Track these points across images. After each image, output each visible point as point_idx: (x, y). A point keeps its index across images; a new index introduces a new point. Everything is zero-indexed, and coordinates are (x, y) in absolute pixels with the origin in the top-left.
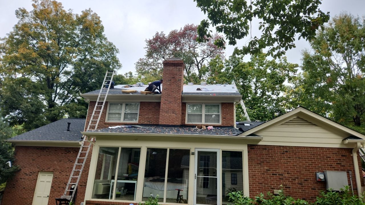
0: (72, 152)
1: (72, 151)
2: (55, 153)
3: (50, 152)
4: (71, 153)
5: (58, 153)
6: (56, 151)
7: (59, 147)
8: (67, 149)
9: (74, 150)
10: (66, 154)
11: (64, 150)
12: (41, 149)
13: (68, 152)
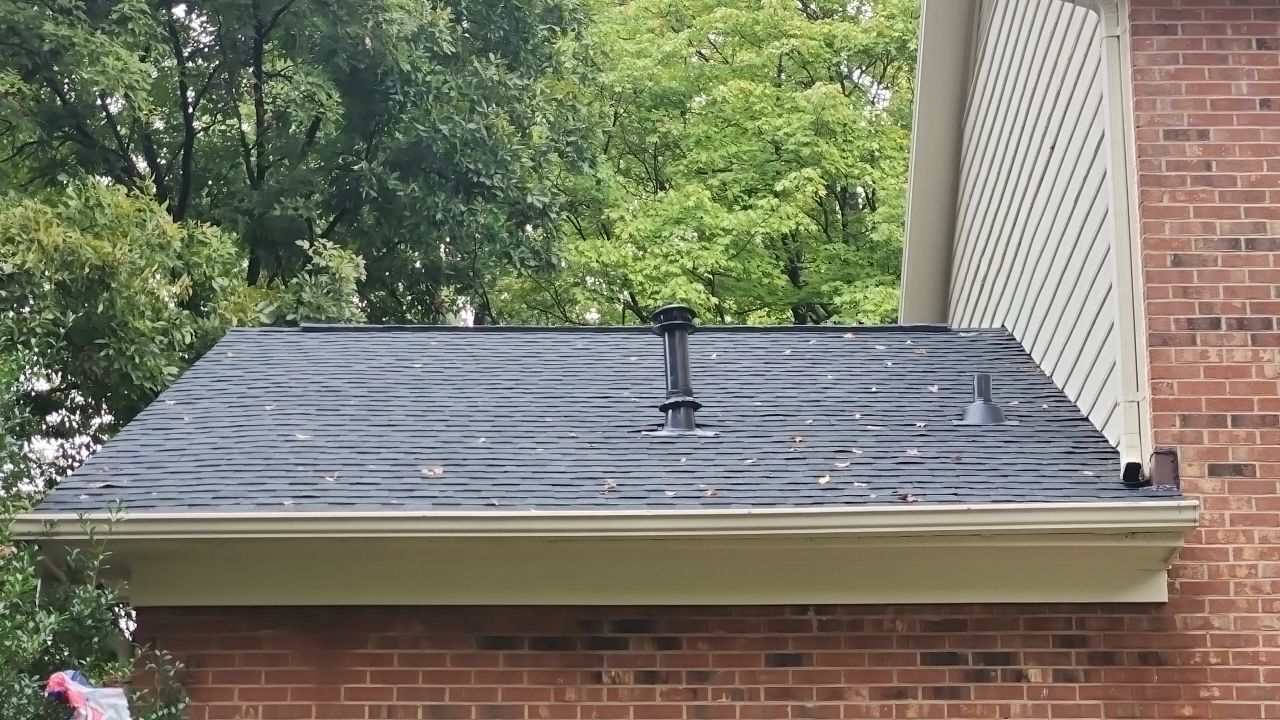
0: (1034, 673)
1: (1040, 660)
2: (786, 694)
3: (702, 677)
4: (1021, 676)
5: (837, 694)
6: (796, 660)
7: (821, 609)
8: (962, 625)
9: (1068, 642)
10: (954, 694)
11: (905, 641)
12: (537, 643)
13: (980, 677)
